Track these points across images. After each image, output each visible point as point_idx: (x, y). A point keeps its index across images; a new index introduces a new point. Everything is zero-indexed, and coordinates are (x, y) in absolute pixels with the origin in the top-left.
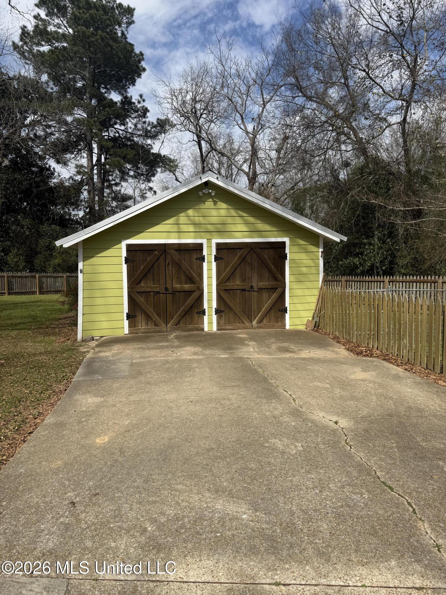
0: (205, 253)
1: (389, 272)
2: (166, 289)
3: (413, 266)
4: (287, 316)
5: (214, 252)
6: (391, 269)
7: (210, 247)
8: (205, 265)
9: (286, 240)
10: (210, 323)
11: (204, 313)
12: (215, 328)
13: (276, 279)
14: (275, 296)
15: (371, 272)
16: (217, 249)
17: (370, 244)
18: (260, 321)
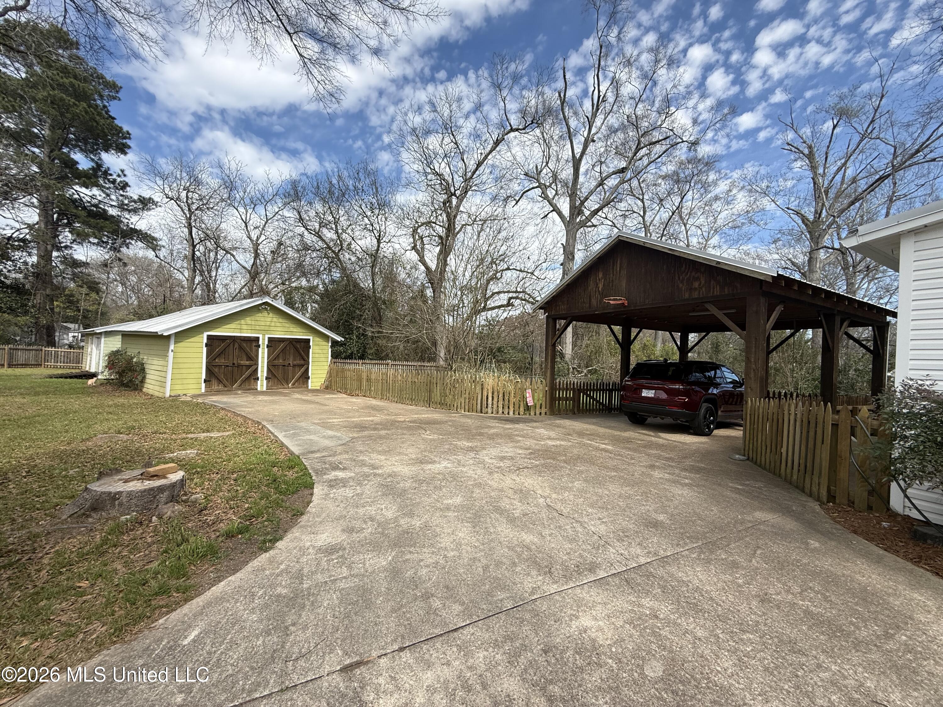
0: (260, 342)
1: (362, 357)
2: (234, 364)
3: (376, 354)
4: (310, 381)
5: (266, 342)
6: (363, 355)
7: (264, 339)
8: (260, 350)
9: (311, 338)
10: (262, 385)
11: (258, 379)
12: (265, 389)
13: (304, 360)
14: (303, 370)
15: (350, 357)
16: (269, 341)
17: (351, 339)
18: (294, 384)
